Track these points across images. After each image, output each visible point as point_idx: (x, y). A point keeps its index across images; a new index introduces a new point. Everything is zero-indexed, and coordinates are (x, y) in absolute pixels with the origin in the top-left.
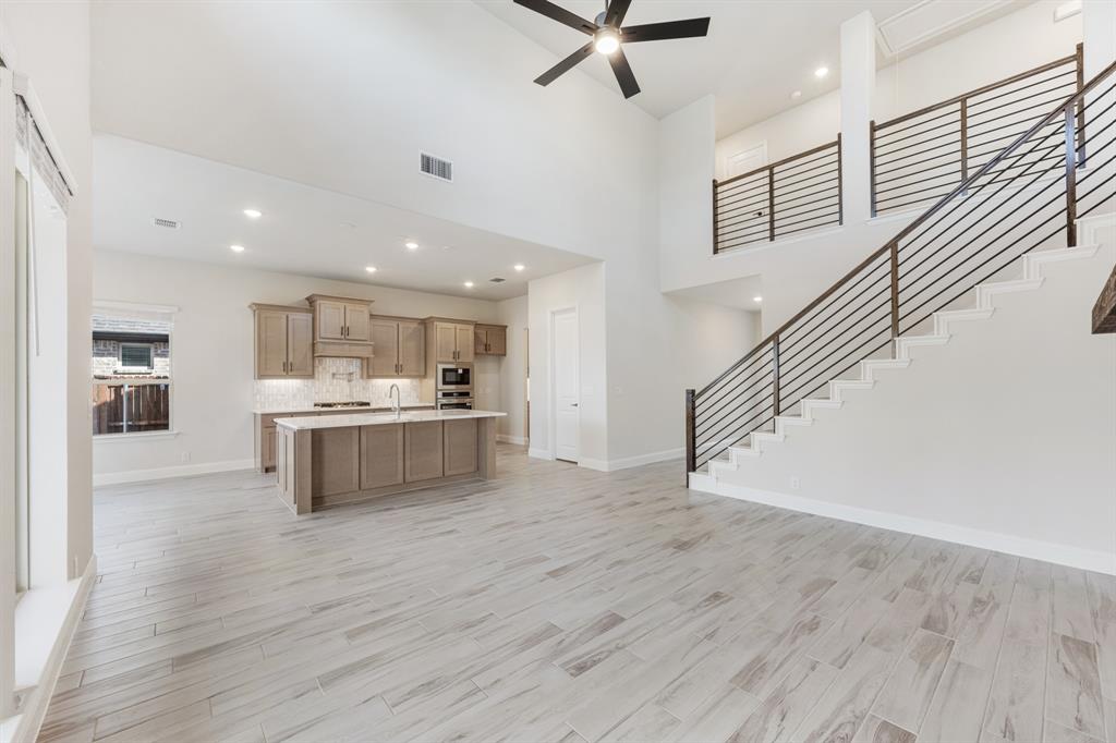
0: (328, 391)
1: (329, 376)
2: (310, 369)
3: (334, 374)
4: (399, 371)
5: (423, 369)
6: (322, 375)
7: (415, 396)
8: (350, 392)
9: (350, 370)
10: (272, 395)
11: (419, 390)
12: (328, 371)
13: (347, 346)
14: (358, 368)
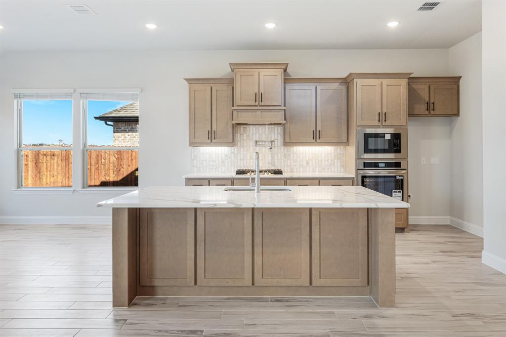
0: (251, 158)
1: (252, 143)
2: (231, 136)
3: (256, 142)
4: (317, 138)
6: (247, 143)
7: (339, 165)
8: (271, 160)
9: (271, 137)
10: (206, 161)
11: (344, 159)
12: (251, 138)
13: (259, 113)
14: (279, 136)
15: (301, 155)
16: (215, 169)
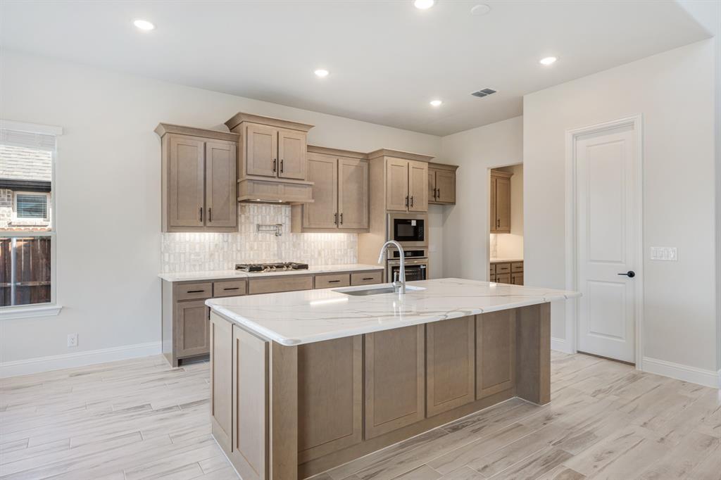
0: (252, 248)
1: (253, 228)
2: (233, 217)
3: (259, 226)
4: (338, 222)
5: (365, 220)
6: (245, 227)
7: (352, 255)
8: (278, 250)
9: (277, 221)
10: (184, 253)
11: (357, 248)
12: (252, 221)
13: (281, 186)
14: (287, 218)
15: (313, 244)
16: (200, 265)
